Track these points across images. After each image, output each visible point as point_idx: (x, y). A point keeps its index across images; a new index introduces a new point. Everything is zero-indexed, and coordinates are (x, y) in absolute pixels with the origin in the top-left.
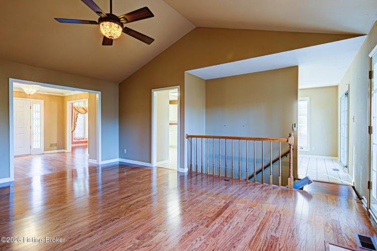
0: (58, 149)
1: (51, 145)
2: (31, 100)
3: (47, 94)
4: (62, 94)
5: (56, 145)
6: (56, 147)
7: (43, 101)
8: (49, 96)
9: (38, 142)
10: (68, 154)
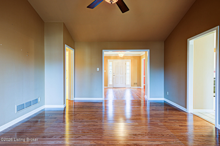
0: (138, 86)
1: (134, 84)
2: (126, 60)
3: (132, 56)
4: (140, 55)
5: (136, 84)
6: (136, 85)
7: (130, 60)
8: (134, 57)
9: (128, 82)
10: (142, 89)
